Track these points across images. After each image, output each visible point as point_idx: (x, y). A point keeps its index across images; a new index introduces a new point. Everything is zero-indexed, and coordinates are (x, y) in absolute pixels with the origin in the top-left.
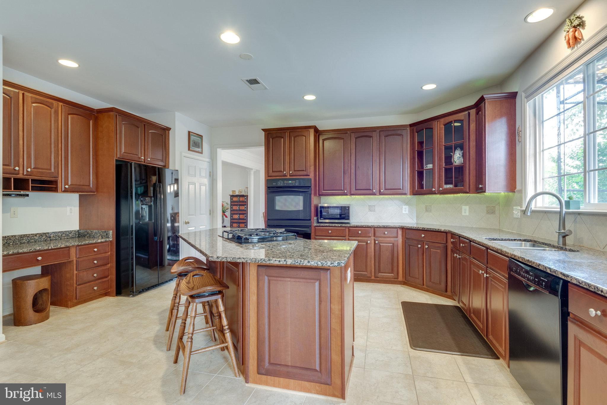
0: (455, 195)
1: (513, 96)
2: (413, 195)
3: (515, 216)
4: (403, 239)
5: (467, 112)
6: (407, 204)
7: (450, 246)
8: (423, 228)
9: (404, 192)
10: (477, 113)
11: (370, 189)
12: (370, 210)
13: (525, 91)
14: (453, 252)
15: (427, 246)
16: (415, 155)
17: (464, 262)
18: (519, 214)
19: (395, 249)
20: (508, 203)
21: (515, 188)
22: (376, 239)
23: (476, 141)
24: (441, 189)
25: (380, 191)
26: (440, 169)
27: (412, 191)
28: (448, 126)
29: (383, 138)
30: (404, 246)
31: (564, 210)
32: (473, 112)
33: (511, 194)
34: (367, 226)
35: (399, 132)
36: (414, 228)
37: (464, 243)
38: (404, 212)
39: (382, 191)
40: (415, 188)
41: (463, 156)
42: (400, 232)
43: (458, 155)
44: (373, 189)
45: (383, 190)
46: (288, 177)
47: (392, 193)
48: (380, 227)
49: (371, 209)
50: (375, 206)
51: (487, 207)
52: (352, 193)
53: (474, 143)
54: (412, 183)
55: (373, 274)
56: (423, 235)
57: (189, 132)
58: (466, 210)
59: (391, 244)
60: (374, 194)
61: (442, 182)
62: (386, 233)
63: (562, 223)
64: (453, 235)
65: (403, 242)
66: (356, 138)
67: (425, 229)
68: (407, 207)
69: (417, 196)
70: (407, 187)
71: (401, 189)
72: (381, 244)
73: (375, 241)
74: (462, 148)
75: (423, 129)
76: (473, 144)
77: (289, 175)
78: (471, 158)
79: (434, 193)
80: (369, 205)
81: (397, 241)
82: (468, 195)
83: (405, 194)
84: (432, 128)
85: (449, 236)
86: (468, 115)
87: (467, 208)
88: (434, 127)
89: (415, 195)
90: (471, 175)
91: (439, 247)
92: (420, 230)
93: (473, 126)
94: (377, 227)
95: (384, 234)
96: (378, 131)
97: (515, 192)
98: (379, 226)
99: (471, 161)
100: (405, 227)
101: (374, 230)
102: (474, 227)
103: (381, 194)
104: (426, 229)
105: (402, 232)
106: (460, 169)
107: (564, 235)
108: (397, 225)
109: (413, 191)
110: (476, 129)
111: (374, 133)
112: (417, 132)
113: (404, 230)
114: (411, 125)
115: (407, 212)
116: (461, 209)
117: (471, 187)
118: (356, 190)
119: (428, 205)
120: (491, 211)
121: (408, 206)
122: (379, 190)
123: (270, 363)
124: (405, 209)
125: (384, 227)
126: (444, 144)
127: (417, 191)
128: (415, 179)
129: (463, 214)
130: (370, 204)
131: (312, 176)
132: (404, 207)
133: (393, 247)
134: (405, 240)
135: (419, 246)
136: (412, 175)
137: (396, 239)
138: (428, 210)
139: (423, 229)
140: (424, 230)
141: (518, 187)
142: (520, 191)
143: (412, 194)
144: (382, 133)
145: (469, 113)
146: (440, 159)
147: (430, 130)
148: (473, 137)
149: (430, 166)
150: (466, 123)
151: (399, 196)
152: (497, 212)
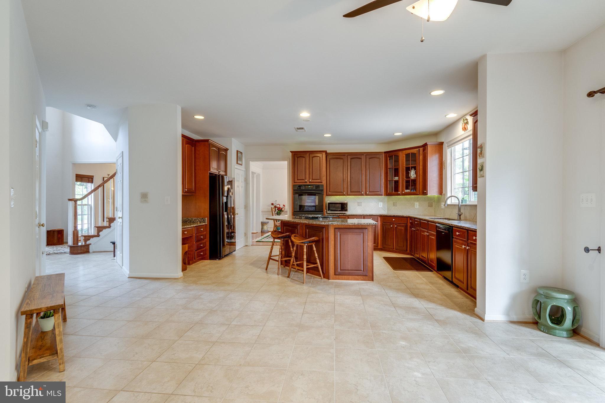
0: (411, 196)
1: (442, 144)
3: (442, 208)
4: (381, 223)
5: (418, 149)
6: (381, 201)
7: (409, 225)
8: (394, 215)
9: (381, 194)
10: (424, 150)
11: (360, 192)
12: (358, 205)
13: (447, 143)
14: (411, 227)
15: (396, 226)
16: (388, 171)
17: (417, 232)
18: (444, 206)
19: (377, 229)
20: (439, 201)
21: (442, 193)
23: (423, 166)
24: (404, 192)
25: (366, 193)
26: (403, 180)
28: (407, 155)
29: (368, 159)
30: (382, 227)
31: (460, 204)
32: (421, 149)
33: (440, 196)
34: (360, 215)
35: (378, 156)
36: (389, 216)
37: (417, 221)
38: (379, 206)
40: (388, 192)
41: (416, 173)
42: (379, 219)
43: (413, 173)
44: (362, 192)
45: (368, 192)
46: (308, 183)
47: (372, 194)
48: (368, 216)
49: (359, 204)
50: (361, 202)
51: (429, 203)
52: (348, 194)
53: (422, 167)
54: (385, 188)
56: (394, 220)
57: (237, 151)
58: (417, 205)
60: (363, 195)
61: (404, 188)
63: (459, 210)
64: (411, 218)
65: (381, 224)
66: (351, 159)
68: (382, 203)
70: (383, 191)
71: (379, 192)
74: (415, 168)
75: (393, 156)
76: (421, 167)
77: (308, 182)
78: (420, 175)
79: (400, 195)
80: (358, 202)
81: (378, 224)
82: (418, 196)
83: (381, 195)
84: (398, 156)
85: (409, 219)
86: (418, 151)
87: (418, 203)
89: (387, 196)
90: (420, 185)
91: (403, 226)
92: (392, 216)
93: (421, 157)
94: (366, 216)
96: (365, 155)
97: (442, 195)
99: (420, 177)
100: (382, 215)
101: (364, 217)
102: (421, 214)
103: (366, 195)
105: (381, 218)
106: (414, 181)
107: (460, 214)
108: (377, 214)
109: (386, 193)
110: (423, 160)
111: (362, 156)
112: (389, 157)
113: (382, 217)
114: (385, 152)
116: (414, 204)
117: (420, 191)
118: (351, 192)
119: (394, 202)
120: (430, 205)
123: (341, 270)
124: (381, 205)
125: (370, 216)
126: (405, 166)
128: (388, 186)
129: (416, 207)
131: (324, 183)
132: (380, 203)
133: (375, 227)
134: (383, 223)
135: (392, 226)
136: (385, 183)
138: (395, 205)
140: (394, 217)
141: (444, 193)
142: (445, 194)
144: (367, 156)
145: (419, 150)
146: (403, 175)
147: (397, 157)
148: (421, 164)
149: (396, 178)
150: (417, 155)
151: (377, 196)
152: (434, 206)
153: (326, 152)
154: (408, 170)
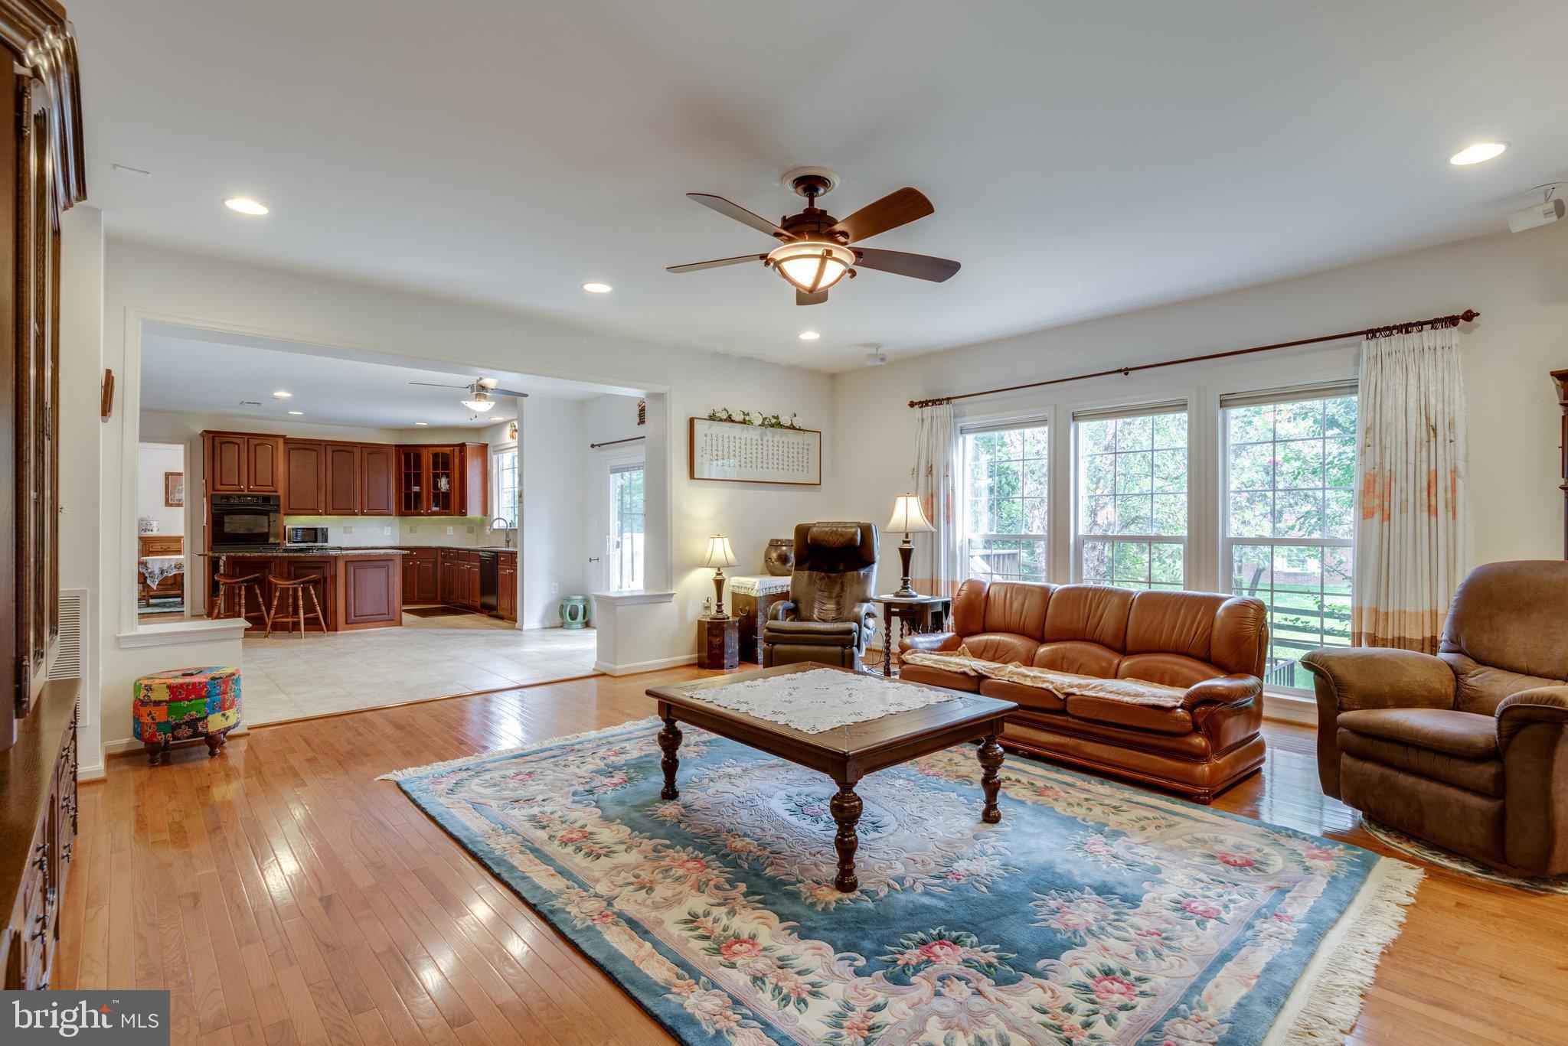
0: (441, 517)
1: (485, 446)
3: (486, 532)
5: (452, 449)
6: (388, 526)
7: (440, 559)
9: (388, 513)
10: (461, 452)
11: (351, 509)
12: (345, 532)
13: (493, 447)
14: (443, 563)
15: (418, 562)
16: (402, 476)
17: (454, 567)
18: (490, 532)
20: (482, 524)
21: (487, 513)
23: (459, 474)
24: (429, 511)
25: (362, 511)
26: (428, 493)
28: (435, 456)
29: (365, 455)
31: (506, 527)
32: (457, 449)
33: (484, 517)
35: (383, 451)
37: (453, 552)
38: (385, 533)
40: (402, 510)
41: (448, 483)
43: (444, 483)
44: (355, 509)
45: (365, 510)
46: (246, 492)
47: (376, 513)
49: (347, 530)
50: (353, 527)
51: (468, 528)
52: (328, 513)
54: (398, 505)
56: (414, 553)
58: (450, 530)
60: (356, 515)
61: (431, 505)
63: (508, 536)
64: (442, 549)
66: (333, 452)
67: (416, 547)
68: (389, 528)
69: (402, 517)
70: (393, 507)
71: (385, 510)
74: (447, 476)
75: (411, 454)
76: (457, 475)
77: (246, 490)
78: (455, 487)
79: (422, 515)
82: (453, 517)
83: (391, 515)
84: (420, 455)
85: (439, 551)
86: (453, 451)
87: (452, 528)
88: (422, 454)
90: (455, 501)
91: (431, 560)
92: (412, 548)
93: (457, 461)
96: (360, 447)
97: (486, 516)
99: (456, 490)
102: (457, 545)
103: (363, 514)
106: (446, 495)
107: (508, 541)
109: (399, 512)
110: (460, 466)
111: (355, 448)
112: (404, 455)
114: (397, 446)
115: (389, 533)
116: (447, 529)
117: (456, 510)
118: (333, 509)
119: (413, 526)
120: (471, 531)
121: (391, 528)
123: (355, 616)
124: (387, 531)
126: (431, 470)
127: (403, 512)
128: (402, 501)
129: (448, 533)
130: (345, 526)
131: (282, 492)
132: (386, 528)
135: (411, 563)
136: (398, 496)
138: (413, 530)
141: (489, 513)
142: (489, 516)
143: (397, 515)
144: (364, 449)
146: (428, 484)
147: (418, 456)
148: (457, 470)
149: (416, 489)
150: (451, 457)
151: (382, 517)
152: (475, 531)
153: (283, 437)
154: (436, 477)
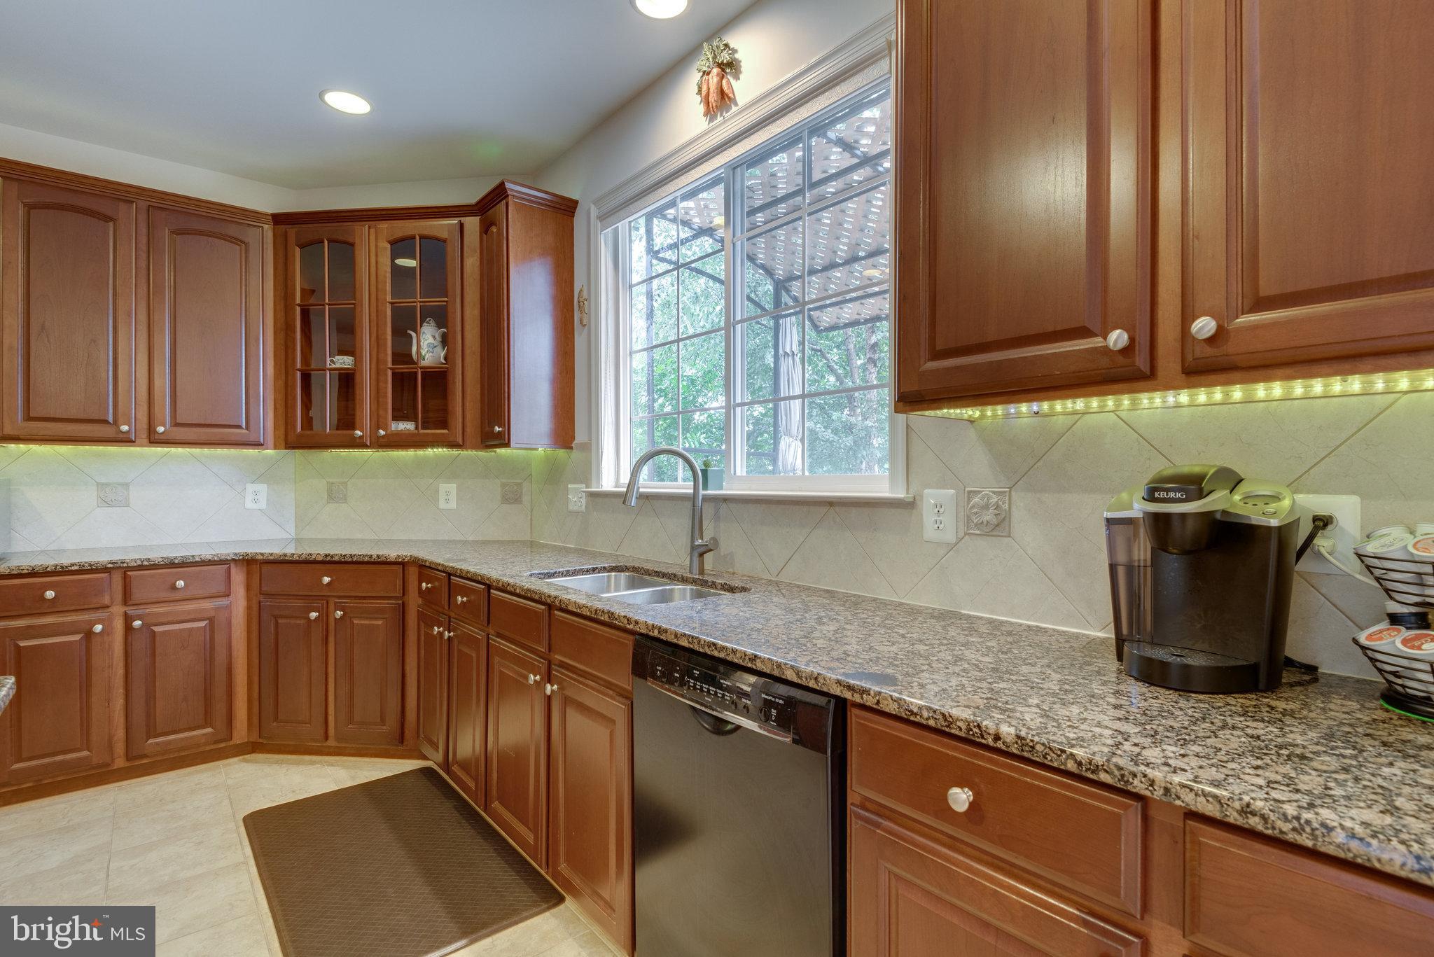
0: (421, 452)
1: (566, 208)
2: (286, 449)
3: (571, 507)
4: (249, 599)
5: (455, 221)
6: (259, 479)
7: (415, 604)
8: (326, 556)
9: (252, 438)
10: (486, 227)
11: (106, 422)
12: (105, 502)
13: (597, 202)
14: (426, 620)
15: (339, 613)
16: (294, 320)
17: (466, 650)
18: (584, 501)
19: (220, 638)
20: (554, 476)
21: (573, 438)
22: (132, 611)
23: (482, 308)
24: (382, 432)
25: (151, 430)
26: (378, 373)
27: (282, 437)
28: (401, 247)
29: (165, 236)
30: (255, 621)
32: (472, 223)
33: (561, 453)
34: (90, 565)
35: (232, 230)
36: (296, 558)
37: (464, 591)
38: (249, 504)
39: (161, 429)
40: (294, 426)
41: (445, 341)
42: (238, 577)
43: (431, 340)
44: (121, 420)
45: (164, 426)
47: (203, 438)
48: (154, 566)
49: (110, 495)
50: (126, 485)
51: (503, 485)
53: (477, 312)
54: (281, 410)
55: (120, 748)
56: (326, 580)
58: (448, 494)
59: (203, 624)
60: (126, 440)
61: (386, 410)
62: (181, 584)
63: (699, 521)
64: (424, 569)
65: (249, 608)
67: (332, 557)
68: (262, 488)
69: (298, 452)
70: (266, 418)
71: (239, 427)
72: (156, 629)
73: (128, 620)
74: (441, 317)
75: (322, 242)
76: (473, 313)
78: (468, 351)
79: (361, 445)
80: (98, 484)
81: (229, 607)
82: (455, 452)
83: (258, 445)
84: (352, 245)
85: (413, 574)
86: (458, 228)
87: (452, 487)
88: (357, 241)
89: (294, 448)
90: (468, 398)
91: (381, 611)
92: (315, 562)
93: (472, 262)
94: (140, 568)
95: (174, 588)
96: (143, 205)
97: (571, 448)
98: (148, 560)
99: (468, 359)
100: (260, 557)
101: (125, 577)
102: (470, 538)
103: (154, 440)
104: (336, 558)
105: (249, 573)
106: (438, 379)
107: (702, 549)
108: (227, 551)
109: (286, 435)
110: (482, 275)
111: (122, 206)
112: (302, 247)
113: (256, 568)
114: (278, 219)
115: (263, 504)
116: (437, 492)
117: (468, 430)
118: (29, 419)
119: (335, 480)
120: (512, 497)
121: (266, 485)
122: (145, 426)
124: (256, 496)
125: (171, 564)
126: (389, 298)
127: (300, 435)
128: (295, 398)
129: (442, 505)
130: (103, 480)
132: (250, 488)
133: (211, 630)
134: (260, 603)
135: (313, 615)
136: (281, 383)
137: (223, 602)
138: (336, 495)
139: (328, 558)
140: (329, 563)
141: (580, 437)
142: (586, 447)
143: (283, 444)
144: (158, 214)
145: (462, 225)
146: (378, 342)
147: (345, 251)
148: (473, 294)
149: (344, 362)
150: (453, 251)
151: (233, 452)
152: (526, 499)
154: (404, 325)
